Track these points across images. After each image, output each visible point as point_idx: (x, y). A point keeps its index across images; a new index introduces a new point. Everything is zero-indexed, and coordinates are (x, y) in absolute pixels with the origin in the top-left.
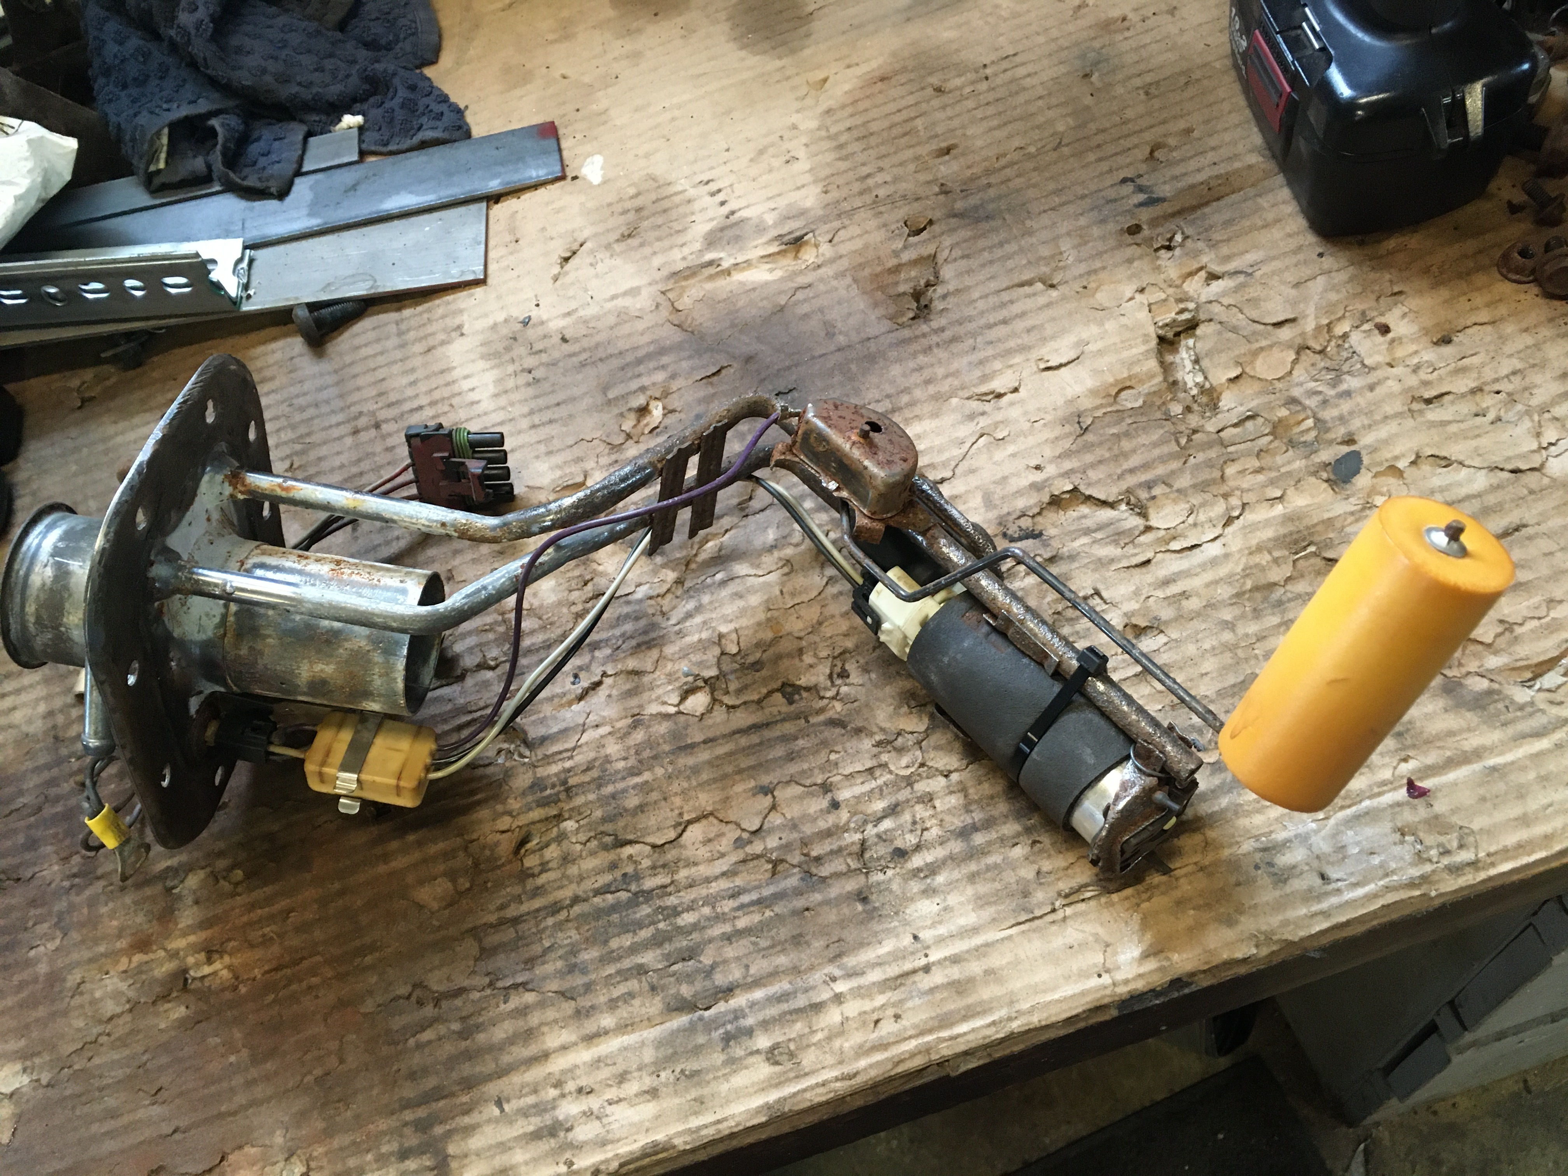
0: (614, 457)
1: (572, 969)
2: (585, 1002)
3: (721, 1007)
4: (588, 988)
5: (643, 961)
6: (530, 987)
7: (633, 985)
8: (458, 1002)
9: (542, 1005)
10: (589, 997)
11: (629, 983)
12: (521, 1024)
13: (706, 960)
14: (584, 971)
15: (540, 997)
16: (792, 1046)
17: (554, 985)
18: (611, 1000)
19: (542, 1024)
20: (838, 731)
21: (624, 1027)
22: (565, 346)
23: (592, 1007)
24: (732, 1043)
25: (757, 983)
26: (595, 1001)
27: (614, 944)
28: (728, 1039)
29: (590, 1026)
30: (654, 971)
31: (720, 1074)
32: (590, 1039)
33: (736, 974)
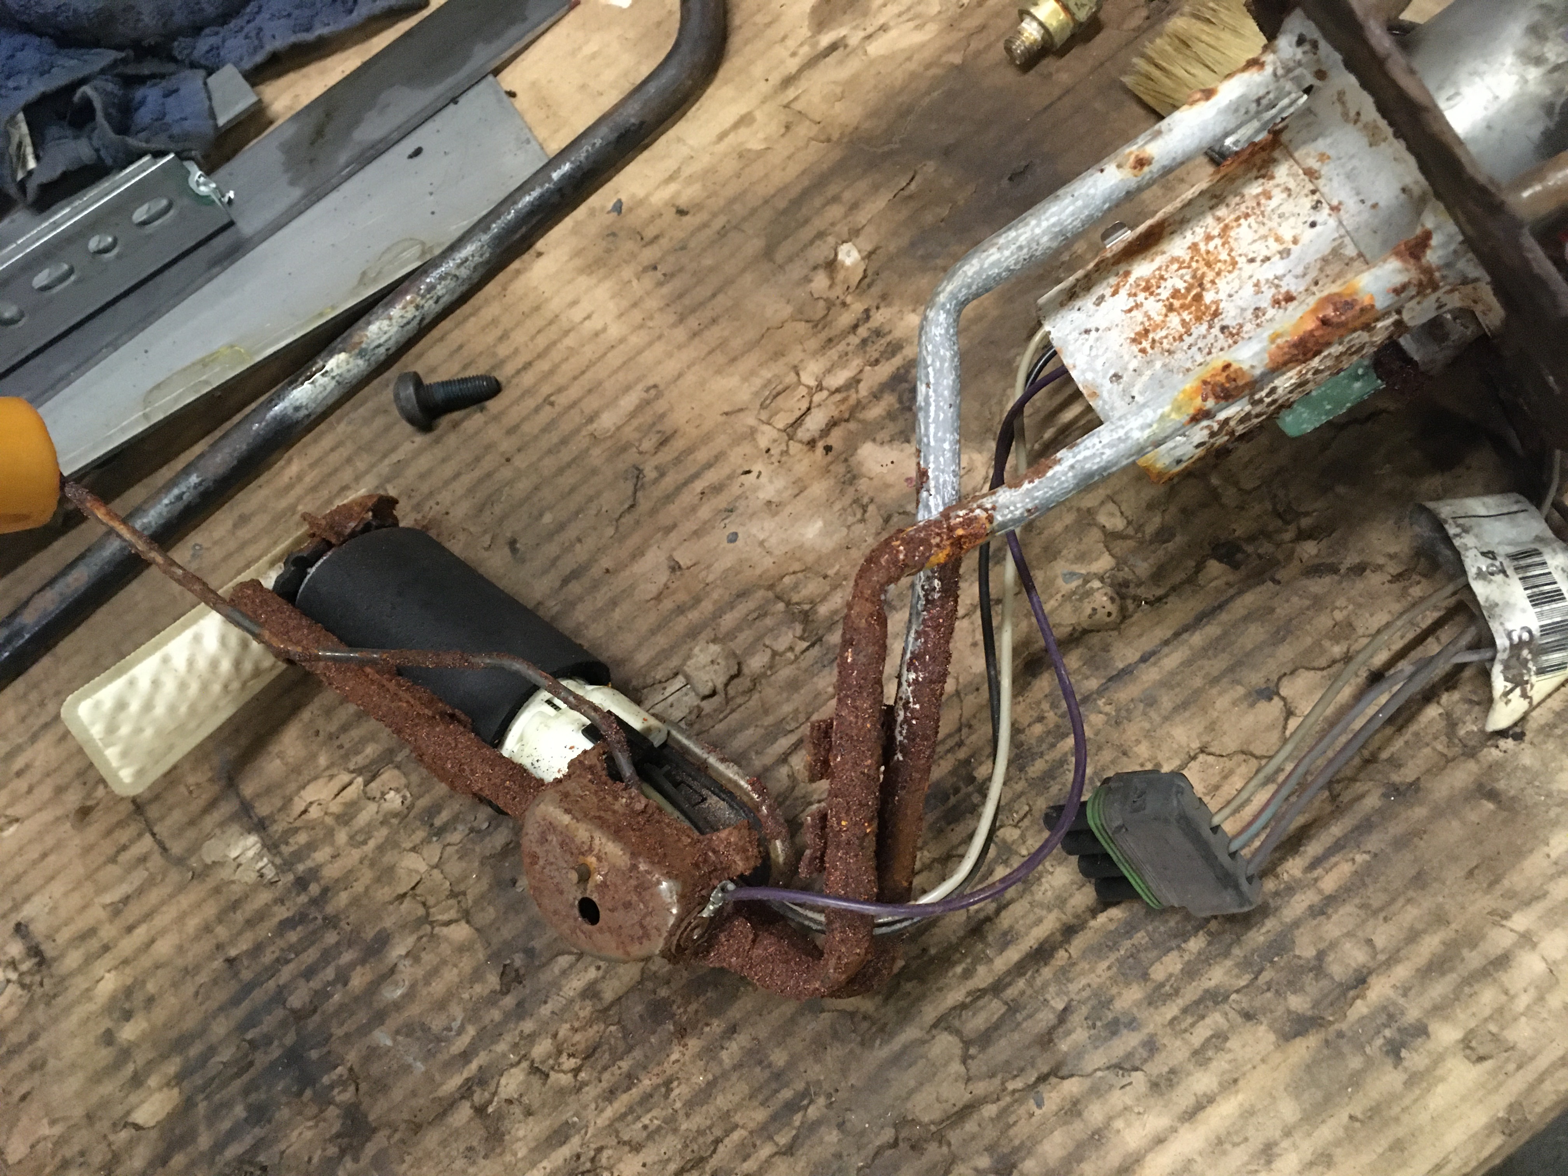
0: (824, 336)
1: (1114, 1028)
2: (1158, 1067)
3: (1360, 1008)
4: (1152, 1046)
5: (1212, 983)
6: (1064, 1071)
7: (1215, 1019)
8: (970, 1126)
9: (1097, 1091)
10: (1160, 1058)
11: (1208, 1020)
12: (1078, 1130)
13: (1305, 949)
14: (1132, 1024)
15: (1088, 1082)
16: (1493, 1028)
17: (1097, 1059)
18: (1196, 1053)
19: (1110, 1119)
20: (1327, 580)
21: (1231, 1084)
22: (686, 219)
23: (1172, 1071)
24: (1404, 1053)
25: (1393, 959)
26: (1172, 1062)
27: (1158, 973)
28: (1394, 1051)
29: (1183, 1098)
30: (1237, 991)
31: (1407, 1101)
32: (1191, 1115)
33: (1356, 956)
